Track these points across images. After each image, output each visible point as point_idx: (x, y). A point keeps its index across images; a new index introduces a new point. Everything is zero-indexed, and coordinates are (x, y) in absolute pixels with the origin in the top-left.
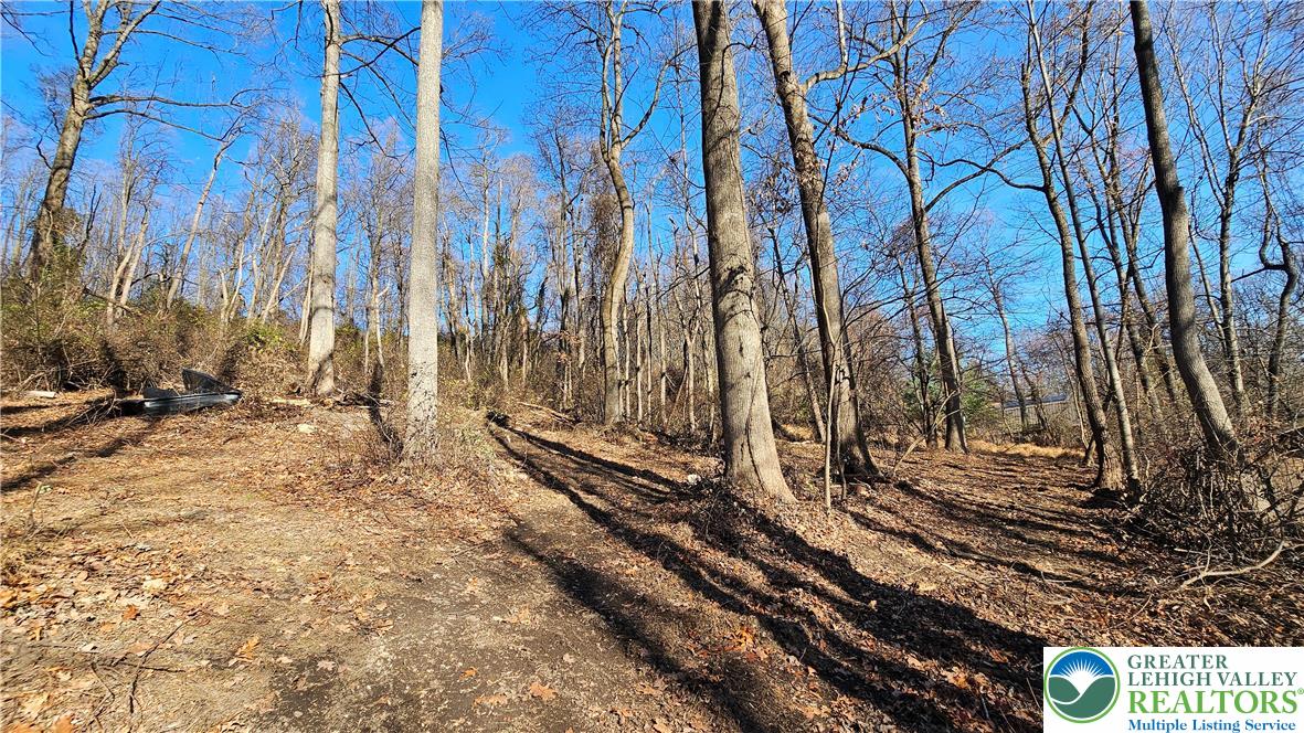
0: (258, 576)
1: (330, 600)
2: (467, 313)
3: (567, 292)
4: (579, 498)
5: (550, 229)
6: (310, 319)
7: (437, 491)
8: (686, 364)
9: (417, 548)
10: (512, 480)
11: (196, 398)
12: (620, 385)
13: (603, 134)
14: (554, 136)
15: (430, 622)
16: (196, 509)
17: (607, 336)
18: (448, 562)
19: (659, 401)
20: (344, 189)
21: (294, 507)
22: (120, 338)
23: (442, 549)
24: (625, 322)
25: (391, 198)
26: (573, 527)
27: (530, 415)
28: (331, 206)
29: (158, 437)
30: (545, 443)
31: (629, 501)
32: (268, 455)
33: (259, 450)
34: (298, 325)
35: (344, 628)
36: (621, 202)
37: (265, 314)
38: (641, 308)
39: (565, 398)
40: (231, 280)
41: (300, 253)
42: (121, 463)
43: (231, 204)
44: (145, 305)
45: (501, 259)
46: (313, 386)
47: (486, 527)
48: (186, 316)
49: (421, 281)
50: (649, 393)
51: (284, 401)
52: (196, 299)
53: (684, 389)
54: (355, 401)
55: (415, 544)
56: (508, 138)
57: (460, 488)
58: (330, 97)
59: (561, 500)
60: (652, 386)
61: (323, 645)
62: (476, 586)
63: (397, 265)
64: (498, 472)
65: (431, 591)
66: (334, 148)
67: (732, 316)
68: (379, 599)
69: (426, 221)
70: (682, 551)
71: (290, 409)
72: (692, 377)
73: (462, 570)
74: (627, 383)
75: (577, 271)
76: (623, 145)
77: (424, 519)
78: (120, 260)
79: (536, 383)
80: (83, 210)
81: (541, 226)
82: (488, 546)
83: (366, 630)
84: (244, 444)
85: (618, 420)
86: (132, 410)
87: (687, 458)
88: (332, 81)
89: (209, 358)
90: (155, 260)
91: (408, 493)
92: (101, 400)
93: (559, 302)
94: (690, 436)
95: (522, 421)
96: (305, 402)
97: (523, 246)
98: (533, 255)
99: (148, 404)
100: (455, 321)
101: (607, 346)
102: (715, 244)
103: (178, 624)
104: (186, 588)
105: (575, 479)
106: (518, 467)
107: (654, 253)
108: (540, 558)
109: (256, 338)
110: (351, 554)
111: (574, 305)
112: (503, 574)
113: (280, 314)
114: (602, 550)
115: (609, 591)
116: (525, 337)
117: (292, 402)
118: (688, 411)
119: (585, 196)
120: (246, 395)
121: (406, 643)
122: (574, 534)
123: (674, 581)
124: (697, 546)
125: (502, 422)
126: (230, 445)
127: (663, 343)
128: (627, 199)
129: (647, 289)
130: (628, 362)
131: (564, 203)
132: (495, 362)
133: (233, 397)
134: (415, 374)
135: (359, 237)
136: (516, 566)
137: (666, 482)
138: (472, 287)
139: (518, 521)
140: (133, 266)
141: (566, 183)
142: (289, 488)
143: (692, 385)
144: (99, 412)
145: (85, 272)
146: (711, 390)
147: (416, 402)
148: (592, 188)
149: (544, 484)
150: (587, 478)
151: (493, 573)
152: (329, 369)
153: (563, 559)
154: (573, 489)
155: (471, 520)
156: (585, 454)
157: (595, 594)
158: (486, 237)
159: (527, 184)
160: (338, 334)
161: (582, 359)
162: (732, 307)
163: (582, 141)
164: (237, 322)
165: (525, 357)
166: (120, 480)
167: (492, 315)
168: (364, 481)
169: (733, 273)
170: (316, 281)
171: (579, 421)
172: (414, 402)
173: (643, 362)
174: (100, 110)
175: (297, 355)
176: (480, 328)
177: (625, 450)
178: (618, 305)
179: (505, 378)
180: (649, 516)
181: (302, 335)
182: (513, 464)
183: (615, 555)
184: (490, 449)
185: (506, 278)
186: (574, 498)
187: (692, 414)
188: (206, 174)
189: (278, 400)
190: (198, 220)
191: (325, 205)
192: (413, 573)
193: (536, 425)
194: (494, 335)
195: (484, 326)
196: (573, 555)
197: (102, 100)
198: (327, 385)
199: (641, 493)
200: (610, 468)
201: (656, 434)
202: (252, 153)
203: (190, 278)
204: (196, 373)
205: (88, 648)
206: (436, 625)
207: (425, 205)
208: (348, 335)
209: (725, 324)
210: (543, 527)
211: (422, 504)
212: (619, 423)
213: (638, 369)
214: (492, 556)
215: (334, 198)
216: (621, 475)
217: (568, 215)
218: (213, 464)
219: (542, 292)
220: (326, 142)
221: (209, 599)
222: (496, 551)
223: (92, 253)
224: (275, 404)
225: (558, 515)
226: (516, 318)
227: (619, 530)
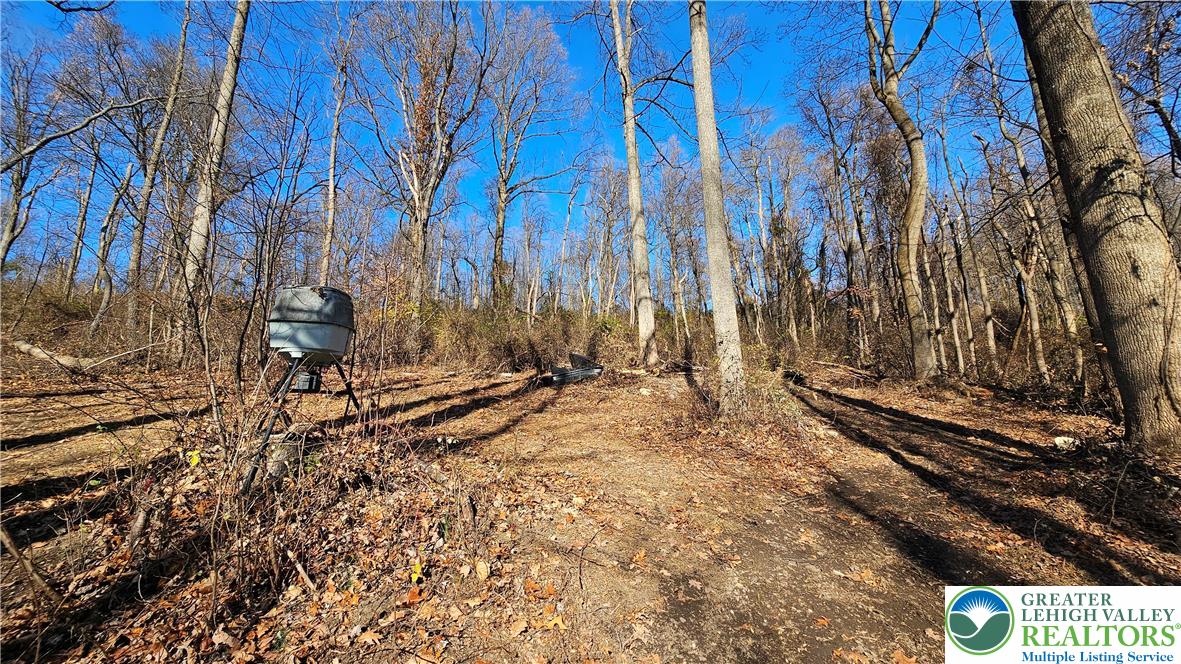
0: (636, 503)
1: (689, 530)
2: (752, 284)
3: (850, 246)
4: (903, 458)
5: (824, 188)
6: (635, 308)
7: (754, 445)
8: (1023, 302)
9: (747, 494)
10: (822, 436)
11: (577, 373)
12: (929, 334)
13: (873, 73)
14: (817, 97)
15: (773, 564)
16: (591, 450)
17: (907, 284)
18: (777, 510)
19: (987, 349)
20: (648, 204)
21: (649, 452)
22: (536, 337)
23: (769, 497)
24: (927, 266)
25: (680, 201)
26: (902, 488)
27: (826, 373)
28: (641, 220)
29: (563, 400)
30: (847, 401)
31: (970, 465)
32: (625, 413)
33: (619, 409)
34: (628, 314)
35: (703, 556)
36: (906, 137)
37: (607, 309)
38: (947, 247)
39: (862, 355)
40: (585, 288)
41: (623, 261)
42: (546, 418)
43: (580, 235)
44: (545, 312)
45: (777, 229)
46: (645, 359)
47: (808, 481)
48: (566, 317)
49: (717, 262)
50: (970, 341)
51: (629, 371)
52: (568, 306)
53: (1024, 333)
54: (675, 368)
55: (744, 490)
56: (770, 117)
57: (773, 442)
58: (631, 137)
59: (881, 459)
60: (974, 333)
61: (690, 566)
62: (808, 537)
63: (691, 254)
64: (807, 429)
65: (767, 535)
66: (637, 175)
67: (1109, 228)
68: (725, 535)
69: (715, 210)
70: (1073, 533)
71: (634, 377)
72: (1035, 315)
73: (791, 519)
74: (938, 332)
75: (859, 223)
76: (900, 74)
77: (748, 469)
78: (530, 287)
79: (828, 341)
80: (510, 261)
81: (814, 189)
82: (811, 499)
83: (720, 560)
84: (609, 404)
85: (932, 373)
86: (547, 382)
87: (1045, 415)
88: (631, 124)
89: (581, 345)
90: (546, 283)
91: (729, 445)
92: (531, 377)
93: (842, 259)
94: (1044, 388)
95: (820, 379)
96: (643, 372)
97: (798, 211)
98: (809, 217)
99: (555, 378)
100: (743, 294)
101: (908, 294)
102: (1063, 143)
103: (596, 531)
104: (596, 506)
105: (893, 437)
106: (826, 424)
107: (956, 181)
108: (872, 518)
109: (605, 328)
110: (695, 494)
111: (860, 258)
112: (833, 528)
113: (616, 308)
114: (948, 518)
115: (968, 567)
116: (810, 298)
117: (634, 372)
118: (1034, 359)
119: (858, 145)
120: (605, 368)
121: (756, 579)
122: (906, 497)
123: (1068, 570)
124: (1096, 530)
125: (799, 380)
126: (601, 405)
127: (983, 281)
128: (914, 131)
129: (951, 225)
130: (937, 310)
131: (836, 159)
132: (784, 327)
133: (599, 370)
134: (722, 342)
135: (661, 239)
136: (847, 523)
137: (1020, 445)
138: (754, 260)
139: (838, 478)
140: (536, 289)
141: (836, 138)
142: (644, 437)
143: (1036, 326)
144: (533, 385)
145: (515, 297)
146: (1073, 329)
147: (726, 366)
148: (866, 134)
149: (858, 441)
150: (906, 438)
151: (823, 527)
152: (654, 346)
153: (898, 522)
154: (892, 448)
155: (790, 473)
156: (897, 411)
157: (949, 567)
158: (761, 213)
159: (795, 153)
160: (656, 317)
161: (877, 312)
162: (1108, 217)
163: (848, 91)
164: (593, 317)
165: (813, 318)
166: (548, 428)
167: (775, 283)
168: (694, 434)
169: (1102, 173)
170: (637, 279)
171: (883, 377)
172: (724, 366)
173: (956, 306)
174: (512, 196)
175: (631, 336)
176: (765, 296)
177: (949, 407)
178: (915, 249)
179: (795, 339)
180: (1007, 485)
181: (632, 321)
182: (820, 421)
183: (968, 527)
184: (795, 407)
185: (784, 245)
186: (896, 457)
187: (1041, 362)
188: (565, 218)
189: (625, 371)
190: (564, 253)
191: (636, 220)
192: (749, 517)
193: (835, 383)
194: (780, 301)
195: (770, 294)
196: (910, 519)
197: (512, 189)
198: (653, 358)
199: (986, 457)
200: (933, 426)
201: (989, 387)
202: (588, 196)
203: (563, 291)
204: (577, 356)
205: (553, 538)
206: (779, 568)
207: (712, 195)
208: (663, 317)
209: (1098, 241)
210: (869, 486)
211: (743, 455)
212: (935, 378)
213: (952, 315)
214: (818, 509)
215: (642, 213)
216: (951, 435)
217: (842, 170)
218: (594, 418)
219: (822, 252)
220: (632, 172)
221: (610, 516)
222: (822, 505)
223: (517, 285)
224: (624, 375)
225: (882, 475)
226: (799, 281)
227: (964, 498)
